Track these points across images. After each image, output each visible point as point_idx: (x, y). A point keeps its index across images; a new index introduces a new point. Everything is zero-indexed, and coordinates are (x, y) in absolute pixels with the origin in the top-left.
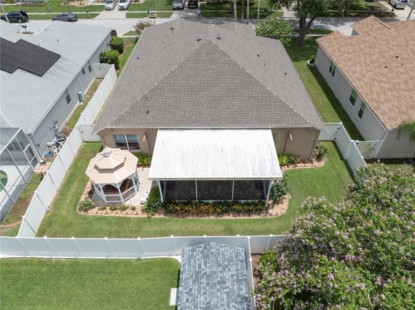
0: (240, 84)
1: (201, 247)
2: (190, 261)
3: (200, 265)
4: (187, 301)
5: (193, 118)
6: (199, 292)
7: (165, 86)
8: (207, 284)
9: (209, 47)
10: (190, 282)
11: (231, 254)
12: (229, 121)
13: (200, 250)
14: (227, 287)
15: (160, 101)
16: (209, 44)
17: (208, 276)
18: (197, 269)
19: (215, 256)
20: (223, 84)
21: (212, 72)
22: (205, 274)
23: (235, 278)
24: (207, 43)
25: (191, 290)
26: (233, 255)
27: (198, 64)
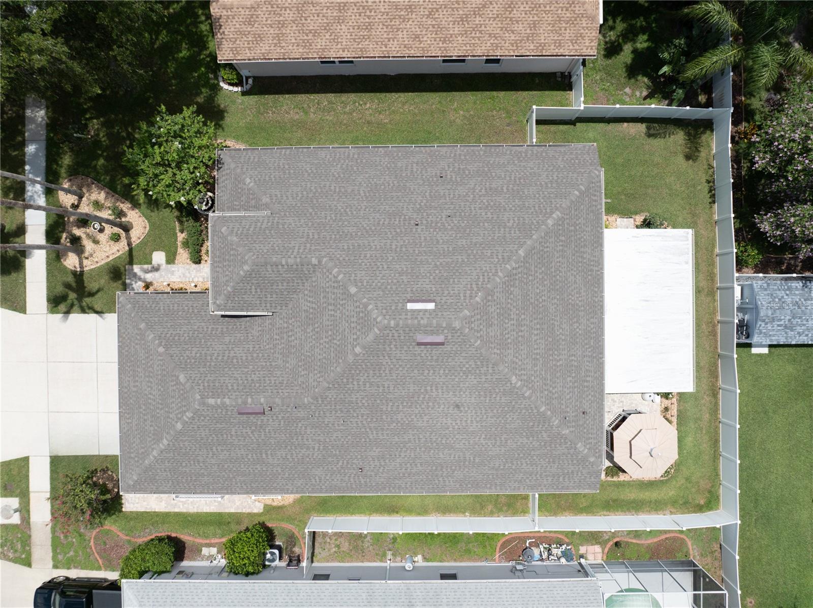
0: (543, 269)
1: (760, 325)
2: (770, 335)
3: (778, 326)
4: (807, 335)
5: (592, 344)
6: (804, 325)
7: (546, 393)
8: (800, 318)
9: (476, 323)
10: (791, 333)
11: (765, 295)
12: (596, 290)
13: (763, 325)
14: (800, 300)
15: (568, 397)
16: (470, 322)
17: (793, 318)
18: (782, 328)
19: (775, 311)
20: (543, 298)
21: (523, 317)
22: (789, 320)
23: (788, 292)
24: (467, 326)
25: (799, 333)
26: (765, 292)
27: (509, 341)
